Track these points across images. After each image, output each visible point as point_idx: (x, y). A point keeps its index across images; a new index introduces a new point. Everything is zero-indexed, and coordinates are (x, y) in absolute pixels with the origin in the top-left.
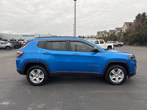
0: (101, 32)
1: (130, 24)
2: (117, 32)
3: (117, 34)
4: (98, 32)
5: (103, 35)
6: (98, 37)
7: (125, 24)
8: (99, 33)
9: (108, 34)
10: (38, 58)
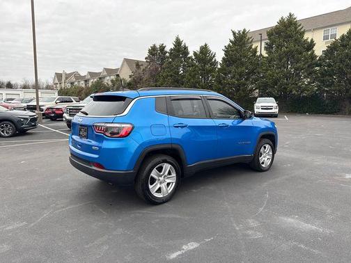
0: (66, 74)
1: (138, 64)
2: (108, 78)
3: (110, 83)
4: (56, 73)
5: (72, 83)
6: (58, 85)
7: (125, 63)
8: (59, 76)
9: (86, 81)
10: (168, 136)
